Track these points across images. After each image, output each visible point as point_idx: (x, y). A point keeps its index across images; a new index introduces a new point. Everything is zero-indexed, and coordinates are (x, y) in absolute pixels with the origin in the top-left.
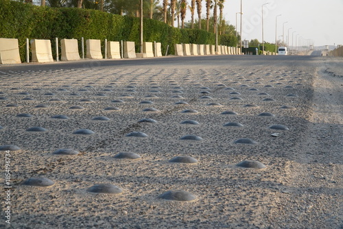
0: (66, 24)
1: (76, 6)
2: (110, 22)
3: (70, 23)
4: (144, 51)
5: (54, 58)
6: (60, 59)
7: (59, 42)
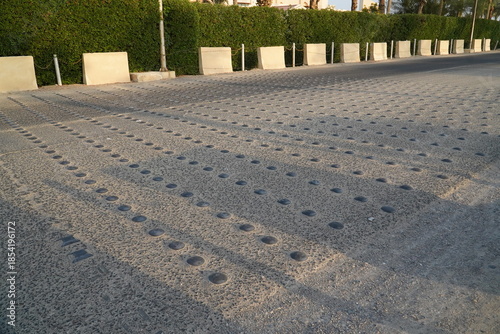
0: (404, 28)
1: (417, 12)
2: (444, 25)
3: (407, 27)
4: (473, 47)
5: (389, 56)
6: (393, 56)
7: (394, 44)
